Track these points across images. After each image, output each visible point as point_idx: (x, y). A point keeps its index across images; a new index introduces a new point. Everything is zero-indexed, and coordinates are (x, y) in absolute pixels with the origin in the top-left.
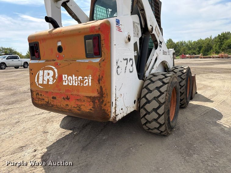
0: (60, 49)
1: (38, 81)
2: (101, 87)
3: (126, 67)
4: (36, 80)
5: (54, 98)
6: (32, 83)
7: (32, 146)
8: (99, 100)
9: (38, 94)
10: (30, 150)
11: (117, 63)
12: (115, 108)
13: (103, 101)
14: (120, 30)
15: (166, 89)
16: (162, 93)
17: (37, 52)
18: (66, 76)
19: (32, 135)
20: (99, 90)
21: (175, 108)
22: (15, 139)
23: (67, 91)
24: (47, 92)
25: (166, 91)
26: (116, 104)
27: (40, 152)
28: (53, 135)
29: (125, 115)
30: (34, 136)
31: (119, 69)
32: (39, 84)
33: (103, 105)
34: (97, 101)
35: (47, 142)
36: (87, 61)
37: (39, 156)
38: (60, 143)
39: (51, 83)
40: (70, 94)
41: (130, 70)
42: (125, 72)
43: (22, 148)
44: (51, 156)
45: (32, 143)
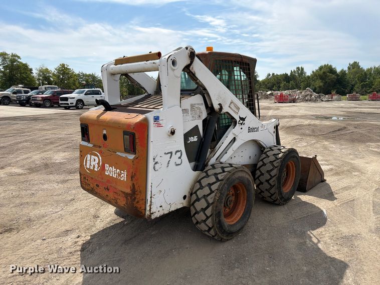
0: (105, 137)
1: (86, 165)
2: (133, 184)
3: (169, 161)
4: (84, 164)
5: (97, 186)
6: (82, 165)
7: (77, 231)
8: (131, 197)
9: (85, 178)
10: (74, 236)
11: (154, 159)
12: (151, 205)
13: (135, 198)
14: (159, 126)
15: (216, 188)
16: (212, 192)
17: (87, 134)
18: (108, 165)
19: (82, 218)
20: (132, 187)
21: (244, 207)
22: (63, 221)
23: (108, 181)
24: (92, 178)
25: (217, 190)
26: (151, 202)
27: (83, 239)
28: (103, 221)
29: (166, 212)
30: (83, 220)
31: (157, 166)
32: (87, 168)
33: (135, 203)
34: (129, 198)
35: (94, 229)
36: (124, 155)
37: (80, 243)
38: (105, 232)
39: (96, 169)
40: (109, 185)
41: (175, 163)
42: (168, 166)
43: (67, 232)
44: (91, 245)
45: (78, 228)
